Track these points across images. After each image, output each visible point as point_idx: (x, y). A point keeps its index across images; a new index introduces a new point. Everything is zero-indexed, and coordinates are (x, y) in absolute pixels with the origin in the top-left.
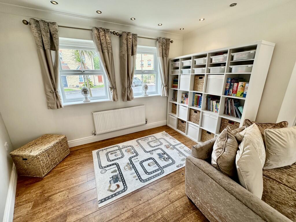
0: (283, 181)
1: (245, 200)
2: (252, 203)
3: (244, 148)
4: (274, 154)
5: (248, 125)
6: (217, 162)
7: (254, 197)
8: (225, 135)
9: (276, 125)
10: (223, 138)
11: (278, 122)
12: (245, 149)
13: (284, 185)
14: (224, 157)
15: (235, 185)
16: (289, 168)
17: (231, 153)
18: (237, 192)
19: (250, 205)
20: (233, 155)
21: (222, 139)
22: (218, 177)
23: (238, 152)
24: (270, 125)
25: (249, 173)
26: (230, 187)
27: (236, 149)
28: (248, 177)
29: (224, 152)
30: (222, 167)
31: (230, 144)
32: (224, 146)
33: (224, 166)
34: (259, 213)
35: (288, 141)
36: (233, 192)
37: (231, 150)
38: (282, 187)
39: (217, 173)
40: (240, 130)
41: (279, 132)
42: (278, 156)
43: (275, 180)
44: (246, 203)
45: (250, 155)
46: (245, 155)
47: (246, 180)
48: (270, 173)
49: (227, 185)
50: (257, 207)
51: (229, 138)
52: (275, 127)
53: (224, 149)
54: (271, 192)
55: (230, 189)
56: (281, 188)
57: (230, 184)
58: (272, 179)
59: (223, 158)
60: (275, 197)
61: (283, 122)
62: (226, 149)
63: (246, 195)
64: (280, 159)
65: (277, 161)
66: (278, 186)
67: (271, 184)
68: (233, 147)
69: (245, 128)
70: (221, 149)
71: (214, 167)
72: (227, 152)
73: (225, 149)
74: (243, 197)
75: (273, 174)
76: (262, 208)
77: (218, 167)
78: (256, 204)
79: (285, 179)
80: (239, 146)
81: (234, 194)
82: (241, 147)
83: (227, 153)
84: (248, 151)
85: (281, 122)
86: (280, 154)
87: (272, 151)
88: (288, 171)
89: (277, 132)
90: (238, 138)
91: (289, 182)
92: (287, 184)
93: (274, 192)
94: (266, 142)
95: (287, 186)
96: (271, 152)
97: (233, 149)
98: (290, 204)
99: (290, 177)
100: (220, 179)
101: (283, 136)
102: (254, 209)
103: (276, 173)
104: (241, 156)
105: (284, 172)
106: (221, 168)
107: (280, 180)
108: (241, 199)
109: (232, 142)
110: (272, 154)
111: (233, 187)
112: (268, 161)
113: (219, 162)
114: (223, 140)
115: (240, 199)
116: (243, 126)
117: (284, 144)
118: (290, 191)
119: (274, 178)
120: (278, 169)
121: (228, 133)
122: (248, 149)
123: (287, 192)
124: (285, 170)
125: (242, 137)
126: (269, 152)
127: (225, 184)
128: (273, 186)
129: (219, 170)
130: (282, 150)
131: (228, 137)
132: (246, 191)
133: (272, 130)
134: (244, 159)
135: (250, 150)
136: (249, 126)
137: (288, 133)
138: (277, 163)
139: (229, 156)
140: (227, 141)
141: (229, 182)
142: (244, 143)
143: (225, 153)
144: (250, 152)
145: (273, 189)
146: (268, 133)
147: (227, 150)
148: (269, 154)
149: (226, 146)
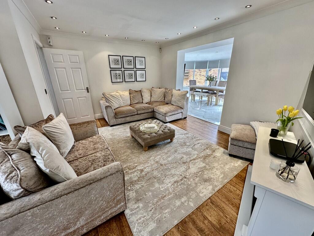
0: (78, 156)
1: (73, 188)
2: (77, 183)
3: (39, 152)
4: (61, 143)
5: (21, 131)
6: (22, 188)
7: (75, 179)
8: (4, 155)
9: (46, 120)
10: (4, 160)
11: (45, 118)
12: (41, 152)
13: (80, 158)
14: (25, 175)
15: (57, 187)
16: (74, 147)
17: (29, 166)
18: (63, 190)
19: (78, 187)
20: (33, 165)
21: (4, 162)
22: (35, 200)
23: (35, 159)
24: (42, 122)
25: (59, 167)
26: (55, 193)
27: (30, 159)
28: (61, 171)
29: (20, 172)
30: (31, 187)
31: (20, 159)
32: (14, 166)
33: (33, 183)
34: (85, 184)
35: (63, 128)
36: (60, 193)
37: (27, 164)
38: (80, 160)
39: (31, 198)
40: (16, 141)
41: (53, 124)
42: (64, 143)
43: (74, 160)
44: (75, 189)
45: (48, 153)
46: (45, 156)
47: (61, 174)
48: (68, 158)
49: (50, 195)
50: (82, 183)
51: (13, 154)
52: (47, 122)
53: (16, 169)
54: (78, 169)
55: (56, 195)
56: (80, 162)
57: (52, 192)
58: (72, 161)
59: (25, 177)
60: (82, 169)
61: (49, 116)
62: (20, 167)
63: (70, 184)
64: (66, 144)
65: (66, 147)
66: (78, 162)
67: (74, 165)
68: (26, 160)
69: (20, 136)
70: (13, 172)
71: (20, 198)
72: (23, 169)
73: (18, 168)
74: (70, 188)
75: (70, 157)
76: (84, 179)
77: (27, 192)
78: (80, 181)
79: (78, 155)
80: (31, 154)
81: (63, 194)
82: (34, 152)
83: (25, 169)
84: (44, 152)
85: (48, 116)
86: (64, 140)
87: (58, 141)
88: (75, 149)
89: (52, 125)
90: (23, 148)
91: (80, 155)
92: (80, 156)
93: (79, 167)
94: (50, 138)
95: (81, 157)
96: (58, 143)
97: (28, 161)
98: (90, 165)
99: (79, 151)
100: (39, 200)
101: (57, 126)
102: (82, 186)
103: (71, 155)
104: (43, 159)
105: (74, 151)
106: (31, 189)
107: (76, 157)
108: (70, 190)
109: (21, 156)
110: (60, 144)
111: (57, 190)
112: (61, 151)
113: (24, 185)
114: (6, 162)
115: (69, 192)
116: (15, 136)
117: (62, 131)
118: (85, 159)
119: (72, 159)
120: (70, 152)
121: (6, 150)
122: (43, 150)
123: (84, 160)
124: (73, 149)
125: (27, 145)
126: (58, 144)
127: (49, 196)
128: (76, 165)
129: (31, 194)
130: (64, 137)
131: (11, 154)
132: (68, 182)
133: (47, 125)
134: (48, 160)
135: (45, 150)
136: (24, 132)
137: (59, 122)
138: (66, 148)
139: (30, 170)
140: (12, 159)
141: (50, 191)
142: (34, 148)
143: (22, 171)
144: (46, 151)
145: (77, 166)
146: (46, 129)
147: (22, 167)
148: (58, 145)
149: (17, 164)
